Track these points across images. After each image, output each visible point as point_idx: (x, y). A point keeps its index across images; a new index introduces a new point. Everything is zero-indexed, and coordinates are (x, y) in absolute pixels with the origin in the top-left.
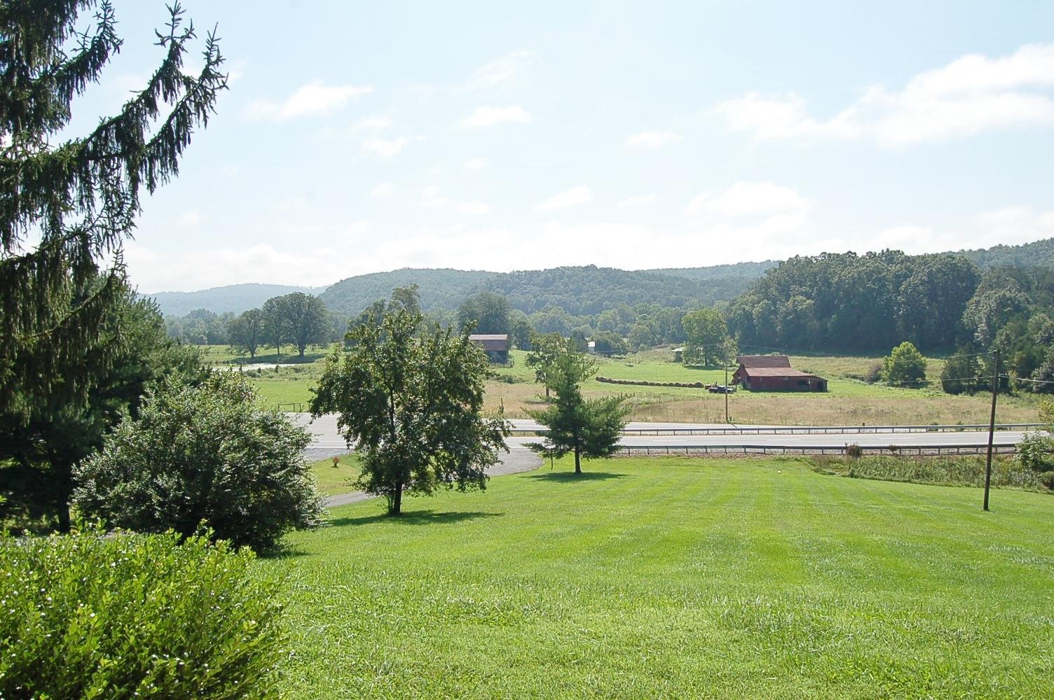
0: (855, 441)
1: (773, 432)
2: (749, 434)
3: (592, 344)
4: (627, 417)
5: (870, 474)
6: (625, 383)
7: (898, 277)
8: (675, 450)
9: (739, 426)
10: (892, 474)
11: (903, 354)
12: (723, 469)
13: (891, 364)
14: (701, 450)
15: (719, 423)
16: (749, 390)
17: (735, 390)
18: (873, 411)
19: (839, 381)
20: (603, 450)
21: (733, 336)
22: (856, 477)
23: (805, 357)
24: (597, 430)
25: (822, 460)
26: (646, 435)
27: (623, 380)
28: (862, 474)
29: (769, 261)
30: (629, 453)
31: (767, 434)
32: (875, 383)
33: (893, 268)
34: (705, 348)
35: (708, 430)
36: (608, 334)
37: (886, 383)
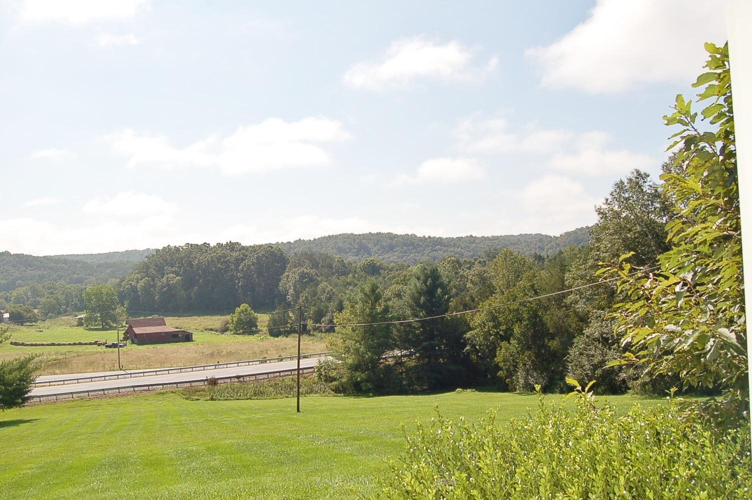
0: (213, 375)
1: (155, 373)
2: (136, 377)
3: (7, 315)
4: (37, 373)
5: (224, 396)
6: (36, 345)
7: (238, 260)
8: (79, 395)
9: (129, 372)
10: (239, 395)
11: (242, 312)
12: (117, 405)
13: (235, 319)
14: (100, 393)
15: (114, 370)
16: (136, 344)
17: (125, 345)
18: (224, 353)
19: (202, 333)
20: (17, 401)
21: (123, 305)
22: (215, 400)
23: (176, 318)
24: (11, 385)
25: (190, 391)
26: (55, 385)
27: (34, 343)
28: (219, 397)
29: (149, 249)
30: (40, 401)
31: (150, 375)
32: (225, 333)
33: (235, 254)
34: (101, 314)
35: (105, 376)
36: (21, 306)
37: (232, 332)
